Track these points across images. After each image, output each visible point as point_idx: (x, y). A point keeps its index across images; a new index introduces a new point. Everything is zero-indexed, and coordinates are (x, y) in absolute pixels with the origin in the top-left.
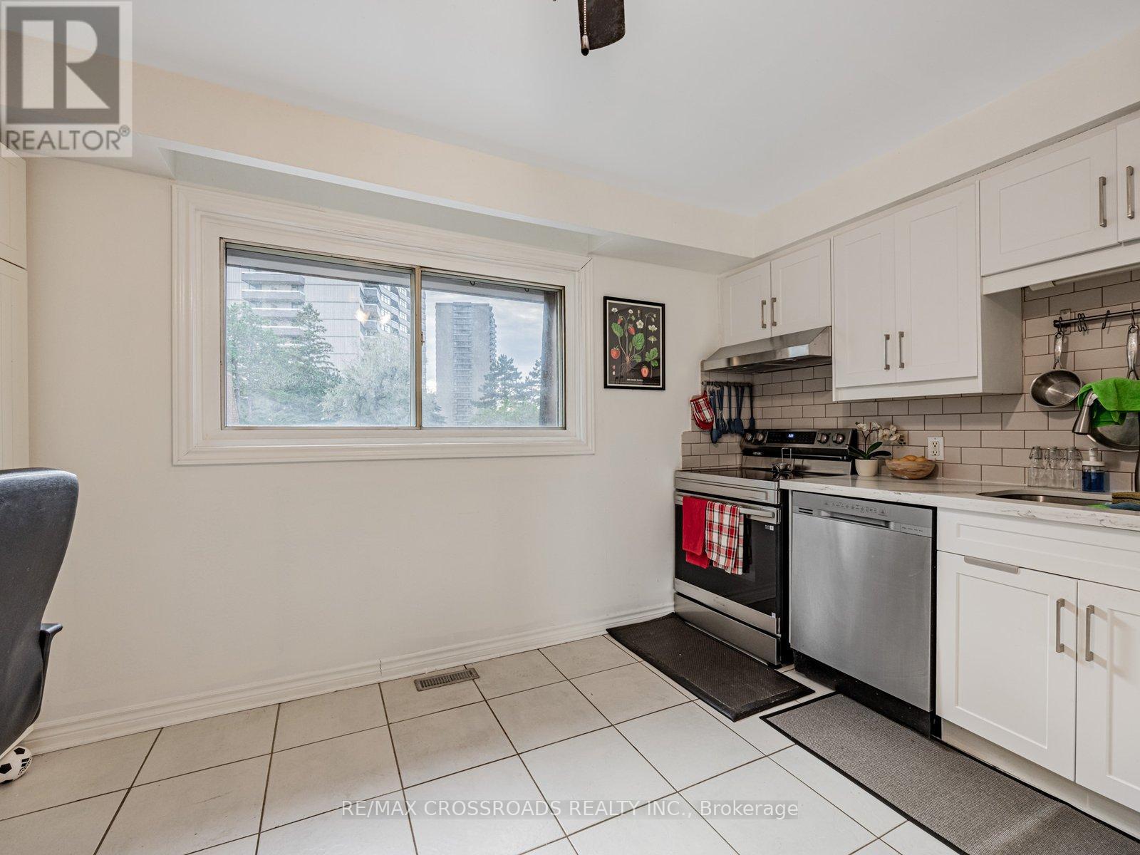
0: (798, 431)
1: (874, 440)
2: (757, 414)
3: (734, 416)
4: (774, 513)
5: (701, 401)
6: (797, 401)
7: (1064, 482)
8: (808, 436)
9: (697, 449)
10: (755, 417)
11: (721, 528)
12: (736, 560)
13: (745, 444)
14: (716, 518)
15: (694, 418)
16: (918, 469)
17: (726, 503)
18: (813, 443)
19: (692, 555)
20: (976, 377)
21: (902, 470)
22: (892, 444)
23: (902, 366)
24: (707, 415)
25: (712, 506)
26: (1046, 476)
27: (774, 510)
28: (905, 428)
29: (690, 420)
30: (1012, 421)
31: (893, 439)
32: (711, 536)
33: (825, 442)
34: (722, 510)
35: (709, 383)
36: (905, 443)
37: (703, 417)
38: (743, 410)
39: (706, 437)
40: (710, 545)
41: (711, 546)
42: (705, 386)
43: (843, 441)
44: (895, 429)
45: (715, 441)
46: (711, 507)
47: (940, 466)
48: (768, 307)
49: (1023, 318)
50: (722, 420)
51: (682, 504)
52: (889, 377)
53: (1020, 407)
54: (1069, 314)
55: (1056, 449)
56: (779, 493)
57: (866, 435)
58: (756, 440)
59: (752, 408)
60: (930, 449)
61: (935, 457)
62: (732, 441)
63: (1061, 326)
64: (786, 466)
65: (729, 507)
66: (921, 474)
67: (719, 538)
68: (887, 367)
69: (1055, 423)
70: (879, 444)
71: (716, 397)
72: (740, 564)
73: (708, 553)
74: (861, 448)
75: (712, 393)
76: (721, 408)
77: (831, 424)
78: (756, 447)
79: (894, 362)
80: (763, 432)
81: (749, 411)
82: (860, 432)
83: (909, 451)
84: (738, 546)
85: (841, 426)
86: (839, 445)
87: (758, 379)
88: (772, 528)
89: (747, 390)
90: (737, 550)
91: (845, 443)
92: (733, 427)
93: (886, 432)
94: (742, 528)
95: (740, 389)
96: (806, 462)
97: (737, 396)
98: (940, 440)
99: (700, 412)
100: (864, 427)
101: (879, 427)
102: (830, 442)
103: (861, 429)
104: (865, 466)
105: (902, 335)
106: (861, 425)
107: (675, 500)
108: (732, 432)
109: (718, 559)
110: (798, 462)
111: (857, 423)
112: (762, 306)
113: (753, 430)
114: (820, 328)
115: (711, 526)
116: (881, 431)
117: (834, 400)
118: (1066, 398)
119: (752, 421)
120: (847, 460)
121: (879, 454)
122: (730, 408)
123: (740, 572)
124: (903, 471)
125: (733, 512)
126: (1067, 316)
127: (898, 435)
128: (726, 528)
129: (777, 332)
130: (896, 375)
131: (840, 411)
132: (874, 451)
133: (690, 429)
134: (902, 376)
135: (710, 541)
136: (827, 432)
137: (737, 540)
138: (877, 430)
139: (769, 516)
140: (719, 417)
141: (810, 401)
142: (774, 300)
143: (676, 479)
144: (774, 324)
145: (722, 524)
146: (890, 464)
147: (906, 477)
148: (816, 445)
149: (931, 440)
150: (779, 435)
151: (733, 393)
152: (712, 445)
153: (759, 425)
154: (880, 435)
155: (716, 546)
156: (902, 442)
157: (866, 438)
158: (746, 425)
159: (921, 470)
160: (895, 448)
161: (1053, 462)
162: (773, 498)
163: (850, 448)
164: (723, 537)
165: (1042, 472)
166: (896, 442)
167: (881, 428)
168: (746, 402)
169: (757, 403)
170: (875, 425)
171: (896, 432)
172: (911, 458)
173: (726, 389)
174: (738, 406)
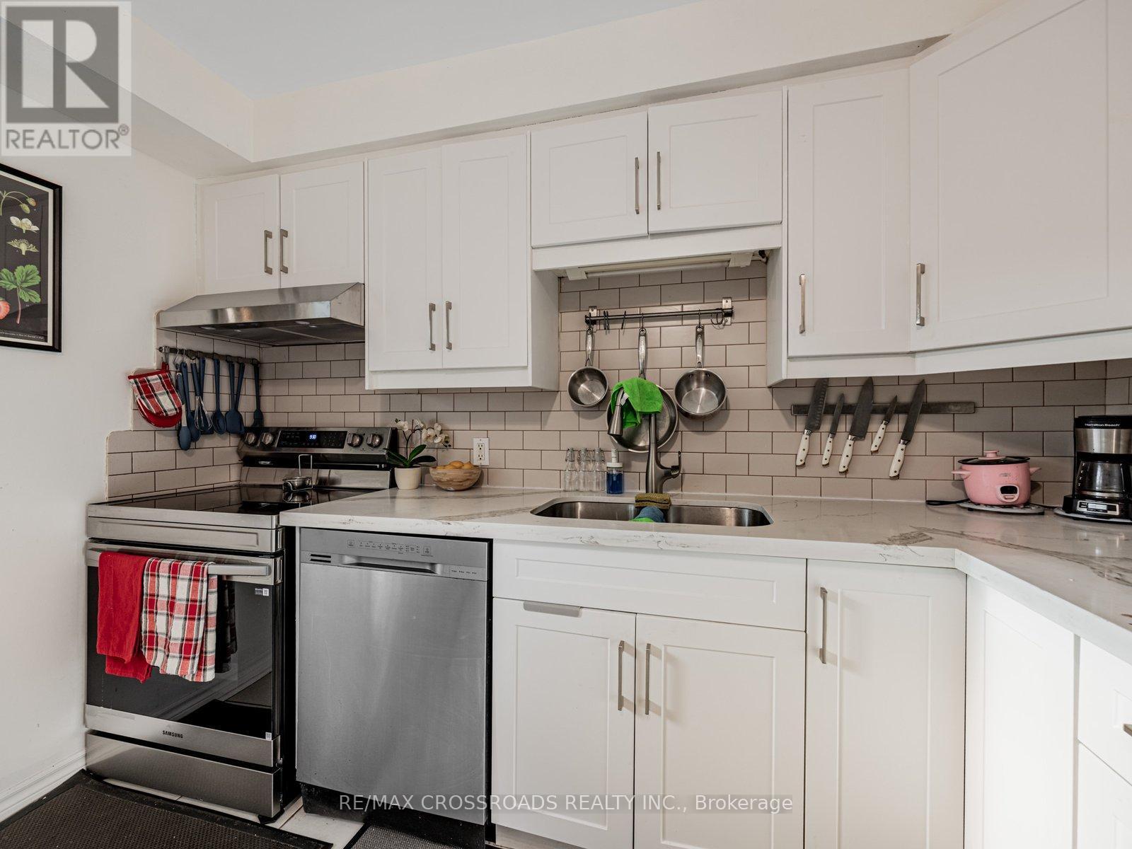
0: (324, 430)
1: (417, 441)
2: (267, 405)
3: (225, 406)
4: (270, 568)
5: (154, 380)
6: (322, 389)
7: (591, 484)
8: (337, 438)
9: (143, 462)
10: (262, 410)
11: (171, 605)
12: (200, 657)
13: (246, 450)
14: (163, 587)
15: (138, 407)
16: (466, 478)
17: (185, 559)
18: (342, 447)
19: (117, 661)
20: (525, 368)
21: (448, 481)
22: (436, 447)
23: (449, 347)
24: (167, 403)
25: (154, 568)
26: (578, 479)
27: (270, 562)
28: (451, 428)
29: (130, 412)
30: (550, 421)
31: (438, 441)
32: (153, 622)
33: (358, 446)
34: (174, 571)
35: (173, 350)
36: (450, 446)
37: (156, 407)
38: (243, 399)
39: (167, 439)
40: (151, 638)
41: (153, 639)
42: (166, 354)
43: (380, 443)
44: (439, 429)
45: (185, 447)
46: (153, 570)
47: (485, 471)
48: (274, 243)
49: (560, 311)
50: (201, 411)
51: (97, 565)
52: (435, 360)
53: (556, 406)
54: (595, 311)
55: (586, 450)
56: (280, 533)
57: (407, 436)
58: (263, 444)
59: (258, 397)
60: (476, 453)
61: (481, 461)
62: (223, 447)
63: (591, 322)
64: (304, 480)
65: (187, 566)
66: (467, 484)
67: (168, 624)
68: (433, 347)
69: (587, 424)
70: (423, 447)
71: (190, 376)
72: (208, 662)
73: (146, 654)
74: (402, 452)
75: (181, 367)
76: (200, 392)
77: (366, 421)
78: (264, 453)
79: (440, 342)
80: (274, 432)
81: (253, 400)
82: (400, 432)
83: (456, 455)
84: (206, 631)
85: (378, 424)
86: (375, 450)
87: (268, 355)
88: (266, 592)
89: (249, 370)
90: (204, 639)
91: (382, 447)
92: (222, 423)
93: (430, 432)
94: (213, 599)
95: (236, 367)
96: (334, 474)
97: (232, 377)
98: (485, 441)
99: (150, 397)
100: (405, 426)
101: (422, 425)
102: (364, 445)
103: (402, 428)
104: (407, 477)
105: (449, 306)
106: (401, 423)
107: (87, 560)
108: (220, 432)
109: (165, 662)
110: (324, 473)
111: (397, 421)
112: (266, 240)
113: (259, 427)
114: (348, 284)
115: (152, 603)
116: (424, 430)
117: (367, 388)
118: (593, 398)
119: (259, 415)
120: (385, 469)
121: (422, 461)
122: (218, 393)
123: (210, 675)
124: (450, 482)
125: (196, 574)
126: (594, 313)
127: (443, 436)
128: (181, 605)
129: (289, 282)
130: (442, 358)
131: (377, 404)
132: (416, 457)
133: (130, 426)
134: (451, 359)
135: (151, 632)
136: (361, 432)
137: (202, 622)
138: (421, 430)
139: (261, 574)
140: (193, 407)
141: (340, 389)
142: (284, 234)
143: (90, 519)
144: (285, 270)
145: (174, 598)
146: (435, 473)
147: (452, 489)
148: (347, 450)
149: (476, 441)
150: (298, 436)
151: (224, 370)
152: (181, 454)
153: (269, 421)
154: (424, 436)
155: (162, 638)
156: (447, 444)
157: (408, 441)
158: (248, 421)
159: (468, 479)
160: (440, 451)
161: (583, 463)
162: (268, 542)
163: (388, 454)
164: (175, 622)
165: (575, 475)
166: (441, 444)
167: (424, 427)
168: (248, 387)
169: (267, 389)
170: (418, 423)
171: (441, 432)
172: (458, 465)
173: (209, 364)
174: (232, 389)
